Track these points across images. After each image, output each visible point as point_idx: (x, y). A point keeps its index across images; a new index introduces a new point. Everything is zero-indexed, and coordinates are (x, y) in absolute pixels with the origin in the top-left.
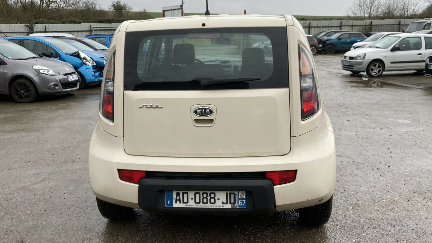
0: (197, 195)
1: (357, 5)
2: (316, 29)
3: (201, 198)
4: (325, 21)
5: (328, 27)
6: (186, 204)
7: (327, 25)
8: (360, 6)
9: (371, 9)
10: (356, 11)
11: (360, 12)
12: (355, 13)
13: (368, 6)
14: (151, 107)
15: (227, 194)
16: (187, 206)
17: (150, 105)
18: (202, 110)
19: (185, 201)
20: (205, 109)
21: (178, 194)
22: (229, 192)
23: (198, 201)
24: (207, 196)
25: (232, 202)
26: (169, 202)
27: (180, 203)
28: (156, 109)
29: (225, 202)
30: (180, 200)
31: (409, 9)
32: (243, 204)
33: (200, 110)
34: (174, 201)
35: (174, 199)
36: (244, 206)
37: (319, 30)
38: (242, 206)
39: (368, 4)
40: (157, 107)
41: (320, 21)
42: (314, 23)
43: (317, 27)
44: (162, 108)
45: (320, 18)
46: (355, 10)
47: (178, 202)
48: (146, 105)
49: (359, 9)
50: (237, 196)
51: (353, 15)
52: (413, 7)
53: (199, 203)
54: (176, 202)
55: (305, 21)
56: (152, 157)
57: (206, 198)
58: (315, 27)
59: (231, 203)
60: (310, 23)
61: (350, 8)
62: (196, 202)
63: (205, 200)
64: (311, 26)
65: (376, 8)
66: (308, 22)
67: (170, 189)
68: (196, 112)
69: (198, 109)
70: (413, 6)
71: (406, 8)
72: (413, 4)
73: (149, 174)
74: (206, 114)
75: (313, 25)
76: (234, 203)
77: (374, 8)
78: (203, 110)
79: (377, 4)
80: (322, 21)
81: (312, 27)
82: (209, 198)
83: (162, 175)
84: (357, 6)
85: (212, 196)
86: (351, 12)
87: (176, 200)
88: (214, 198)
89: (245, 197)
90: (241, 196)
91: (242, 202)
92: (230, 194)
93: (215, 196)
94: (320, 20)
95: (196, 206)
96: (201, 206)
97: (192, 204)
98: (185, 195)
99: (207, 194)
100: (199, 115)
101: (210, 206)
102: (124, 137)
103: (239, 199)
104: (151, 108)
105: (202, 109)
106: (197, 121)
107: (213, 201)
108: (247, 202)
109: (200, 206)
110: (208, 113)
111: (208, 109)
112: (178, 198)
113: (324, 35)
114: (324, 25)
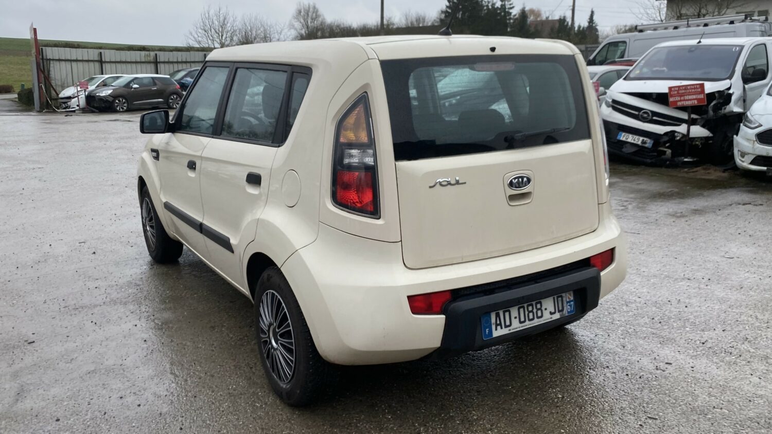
0: (522, 310)
1: (201, 29)
2: (167, 65)
3: (527, 313)
4: (180, 53)
5: (186, 62)
6: (509, 328)
7: (184, 60)
8: (205, 31)
9: (222, 36)
10: (200, 39)
11: (207, 41)
12: (199, 42)
13: (217, 31)
14: (449, 184)
15: (554, 298)
16: (510, 330)
17: (447, 180)
18: (518, 180)
19: (508, 323)
20: (522, 178)
21: (498, 315)
22: (555, 297)
23: (522, 319)
24: (533, 309)
25: (560, 309)
26: (487, 332)
27: (502, 328)
28: (457, 185)
29: (553, 311)
30: (500, 324)
31: (271, 38)
32: (571, 308)
33: (516, 180)
34: (494, 327)
35: (494, 324)
36: (573, 311)
37: (171, 68)
38: (571, 311)
39: (217, 28)
40: (458, 183)
41: (171, 53)
42: (162, 56)
43: (169, 62)
44: (465, 183)
45: (171, 49)
46: (198, 36)
47: (499, 327)
48: (441, 180)
49: (205, 35)
50: (564, 299)
51: (197, 46)
52: (277, 36)
53: (524, 321)
54: (496, 329)
55: (147, 53)
56: (450, 267)
57: (532, 311)
58: (164, 62)
59: (559, 311)
60: (156, 55)
61: (191, 34)
62: (521, 322)
63: (531, 316)
64: (158, 60)
65: (229, 34)
66: (152, 54)
67: (486, 311)
68: (511, 184)
69: (513, 179)
70: (276, 34)
71: (268, 37)
72: (276, 31)
73: (458, 294)
74: (524, 184)
75: (162, 60)
76: (562, 310)
77: (226, 35)
78: (520, 179)
79: (229, 29)
80: (175, 53)
81: (160, 62)
82: (535, 310)
83: (472, 291)
84: (200, 31)
85: (539, 306)
86: (194, 39)
87: (497, 325)
88: (540, 309)
89: (572, 299)
90: (569, 298)
91: (569, 305)
92: (558, 297)
93: (541, 306)
94: (171, 51)
95: (522, 327)
96: (528, 324)
97: (516, 326)
98: (507, 314)
99: (532, 305)
100: (516, 187)
101: (537, 322)
102: (401, 241)
103: (567, 302)
104: (449, 186)
105: (518, 178)
106: (512, 198)
107: (539, 314)
108: (575, 304)
109: (526, 325)
110: (525, 184)
111: (525, 177)
112: (498, 322)
113: (186, 76)
114: (180, 60)
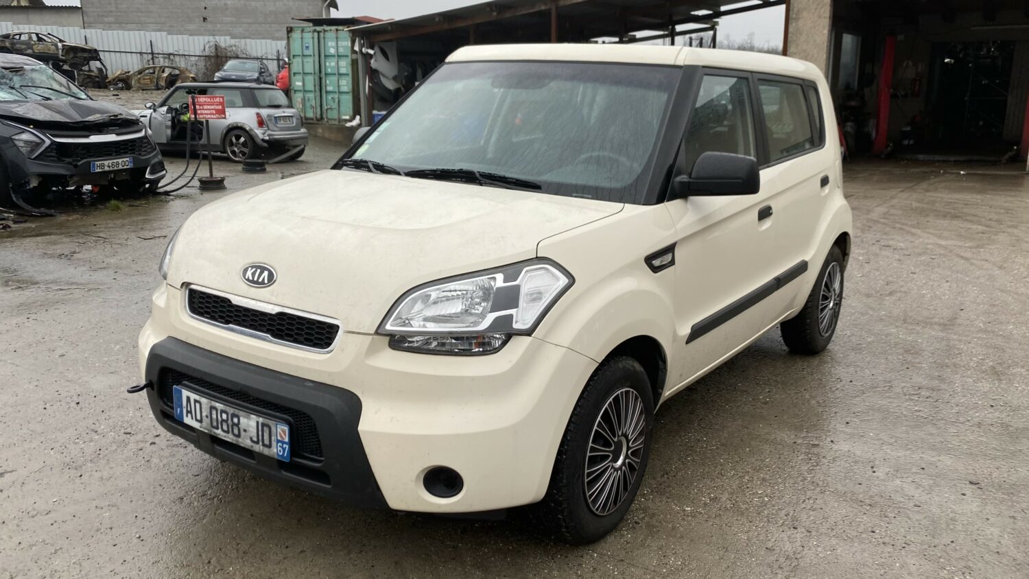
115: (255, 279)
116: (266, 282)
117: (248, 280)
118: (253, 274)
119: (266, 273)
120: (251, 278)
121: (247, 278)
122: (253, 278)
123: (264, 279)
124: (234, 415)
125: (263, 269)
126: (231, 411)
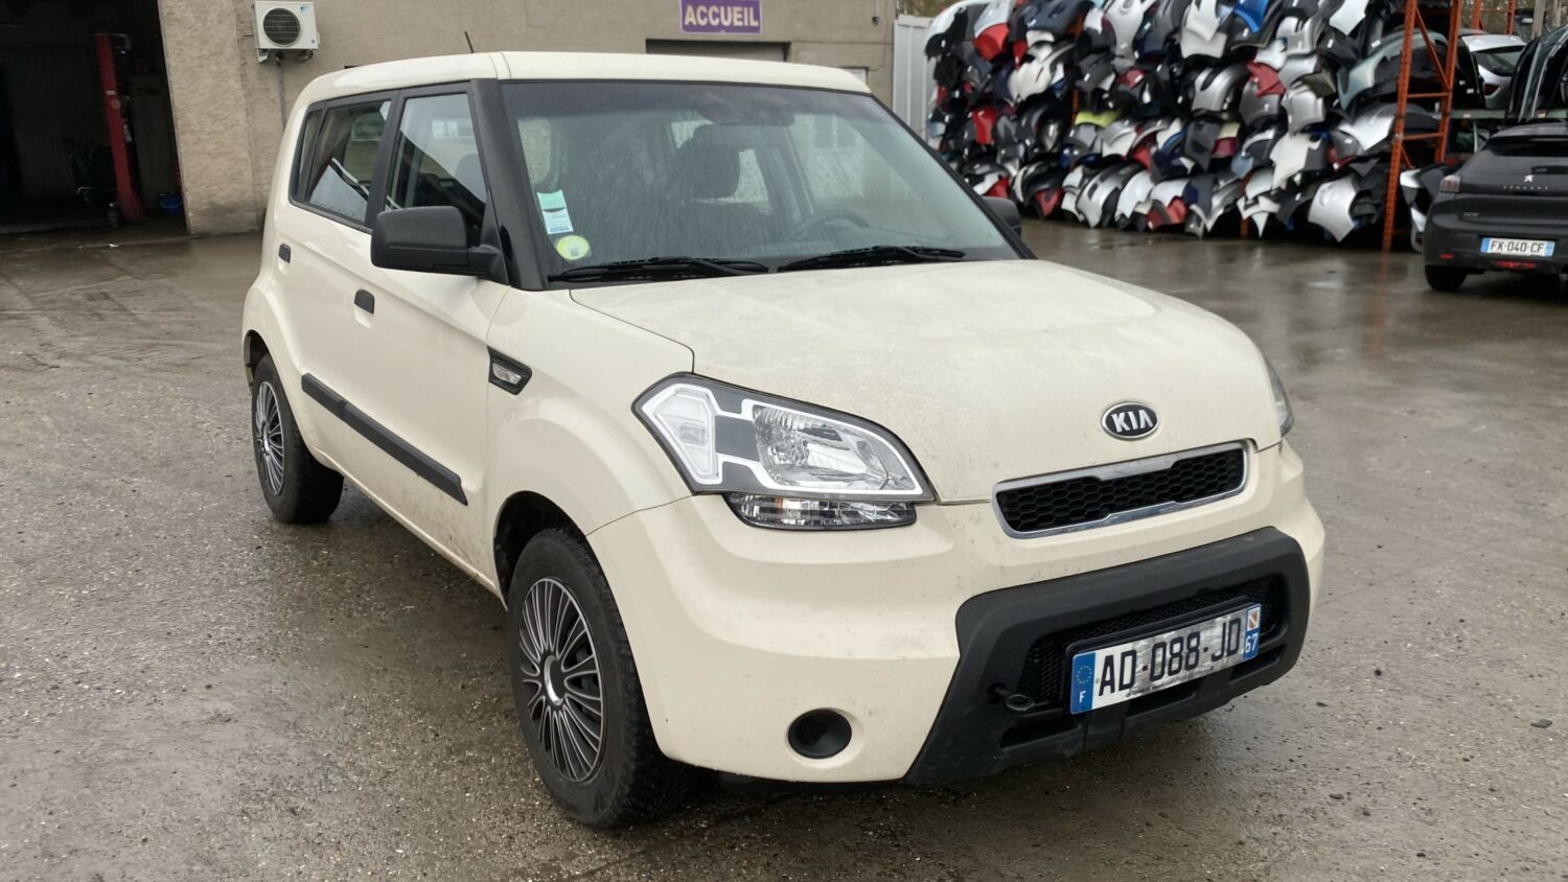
115: (1135, 426)
116: (1151, 425)
117: (1124, 432)
118: (1127, 420)
119: (1142, 413)
120: (1127, 428)
121: (1119, 430)
122: (1130, 424)
123: (1146, 423)
124: (1190, 637)
125: (1136, 409)
126: (1185, 632)
